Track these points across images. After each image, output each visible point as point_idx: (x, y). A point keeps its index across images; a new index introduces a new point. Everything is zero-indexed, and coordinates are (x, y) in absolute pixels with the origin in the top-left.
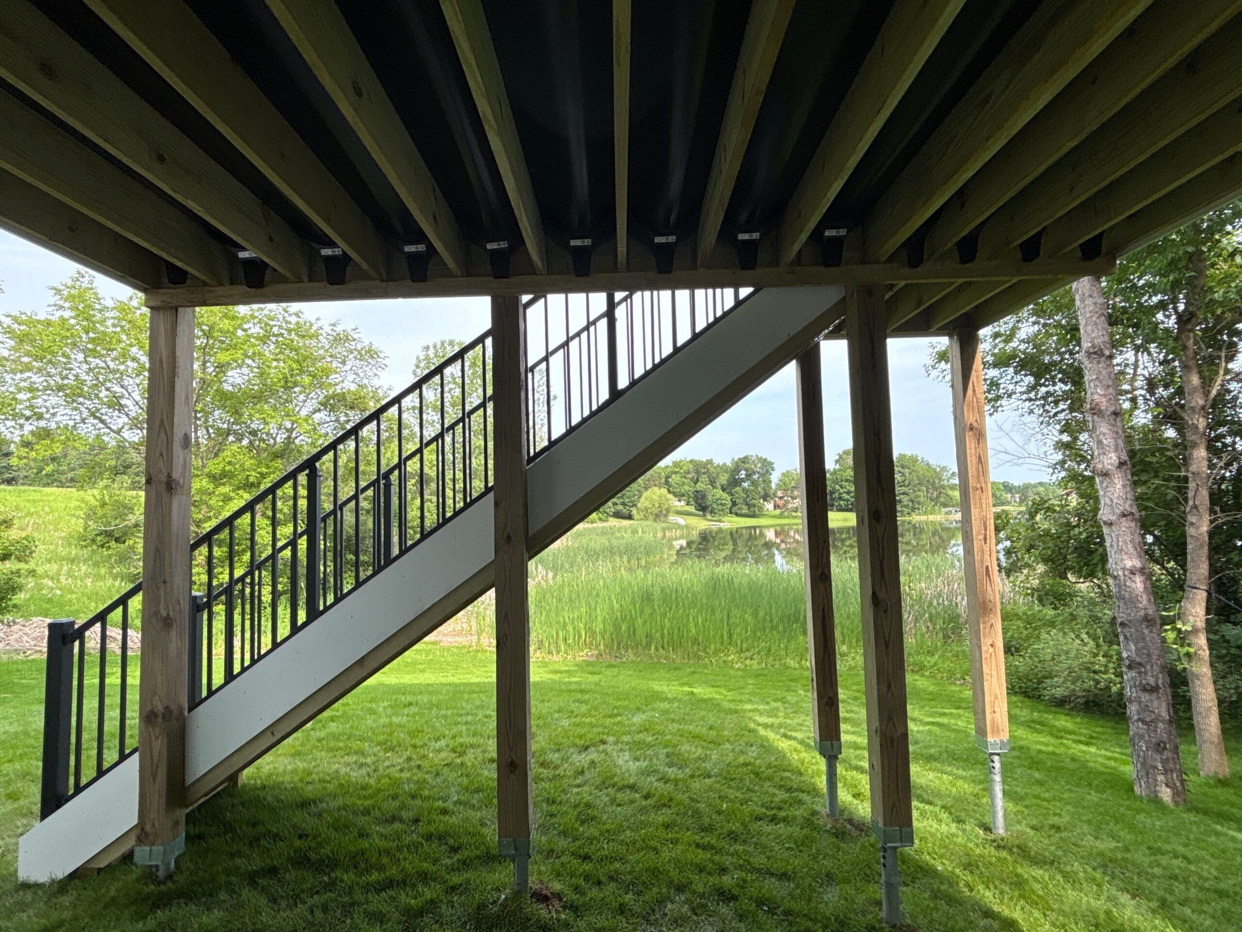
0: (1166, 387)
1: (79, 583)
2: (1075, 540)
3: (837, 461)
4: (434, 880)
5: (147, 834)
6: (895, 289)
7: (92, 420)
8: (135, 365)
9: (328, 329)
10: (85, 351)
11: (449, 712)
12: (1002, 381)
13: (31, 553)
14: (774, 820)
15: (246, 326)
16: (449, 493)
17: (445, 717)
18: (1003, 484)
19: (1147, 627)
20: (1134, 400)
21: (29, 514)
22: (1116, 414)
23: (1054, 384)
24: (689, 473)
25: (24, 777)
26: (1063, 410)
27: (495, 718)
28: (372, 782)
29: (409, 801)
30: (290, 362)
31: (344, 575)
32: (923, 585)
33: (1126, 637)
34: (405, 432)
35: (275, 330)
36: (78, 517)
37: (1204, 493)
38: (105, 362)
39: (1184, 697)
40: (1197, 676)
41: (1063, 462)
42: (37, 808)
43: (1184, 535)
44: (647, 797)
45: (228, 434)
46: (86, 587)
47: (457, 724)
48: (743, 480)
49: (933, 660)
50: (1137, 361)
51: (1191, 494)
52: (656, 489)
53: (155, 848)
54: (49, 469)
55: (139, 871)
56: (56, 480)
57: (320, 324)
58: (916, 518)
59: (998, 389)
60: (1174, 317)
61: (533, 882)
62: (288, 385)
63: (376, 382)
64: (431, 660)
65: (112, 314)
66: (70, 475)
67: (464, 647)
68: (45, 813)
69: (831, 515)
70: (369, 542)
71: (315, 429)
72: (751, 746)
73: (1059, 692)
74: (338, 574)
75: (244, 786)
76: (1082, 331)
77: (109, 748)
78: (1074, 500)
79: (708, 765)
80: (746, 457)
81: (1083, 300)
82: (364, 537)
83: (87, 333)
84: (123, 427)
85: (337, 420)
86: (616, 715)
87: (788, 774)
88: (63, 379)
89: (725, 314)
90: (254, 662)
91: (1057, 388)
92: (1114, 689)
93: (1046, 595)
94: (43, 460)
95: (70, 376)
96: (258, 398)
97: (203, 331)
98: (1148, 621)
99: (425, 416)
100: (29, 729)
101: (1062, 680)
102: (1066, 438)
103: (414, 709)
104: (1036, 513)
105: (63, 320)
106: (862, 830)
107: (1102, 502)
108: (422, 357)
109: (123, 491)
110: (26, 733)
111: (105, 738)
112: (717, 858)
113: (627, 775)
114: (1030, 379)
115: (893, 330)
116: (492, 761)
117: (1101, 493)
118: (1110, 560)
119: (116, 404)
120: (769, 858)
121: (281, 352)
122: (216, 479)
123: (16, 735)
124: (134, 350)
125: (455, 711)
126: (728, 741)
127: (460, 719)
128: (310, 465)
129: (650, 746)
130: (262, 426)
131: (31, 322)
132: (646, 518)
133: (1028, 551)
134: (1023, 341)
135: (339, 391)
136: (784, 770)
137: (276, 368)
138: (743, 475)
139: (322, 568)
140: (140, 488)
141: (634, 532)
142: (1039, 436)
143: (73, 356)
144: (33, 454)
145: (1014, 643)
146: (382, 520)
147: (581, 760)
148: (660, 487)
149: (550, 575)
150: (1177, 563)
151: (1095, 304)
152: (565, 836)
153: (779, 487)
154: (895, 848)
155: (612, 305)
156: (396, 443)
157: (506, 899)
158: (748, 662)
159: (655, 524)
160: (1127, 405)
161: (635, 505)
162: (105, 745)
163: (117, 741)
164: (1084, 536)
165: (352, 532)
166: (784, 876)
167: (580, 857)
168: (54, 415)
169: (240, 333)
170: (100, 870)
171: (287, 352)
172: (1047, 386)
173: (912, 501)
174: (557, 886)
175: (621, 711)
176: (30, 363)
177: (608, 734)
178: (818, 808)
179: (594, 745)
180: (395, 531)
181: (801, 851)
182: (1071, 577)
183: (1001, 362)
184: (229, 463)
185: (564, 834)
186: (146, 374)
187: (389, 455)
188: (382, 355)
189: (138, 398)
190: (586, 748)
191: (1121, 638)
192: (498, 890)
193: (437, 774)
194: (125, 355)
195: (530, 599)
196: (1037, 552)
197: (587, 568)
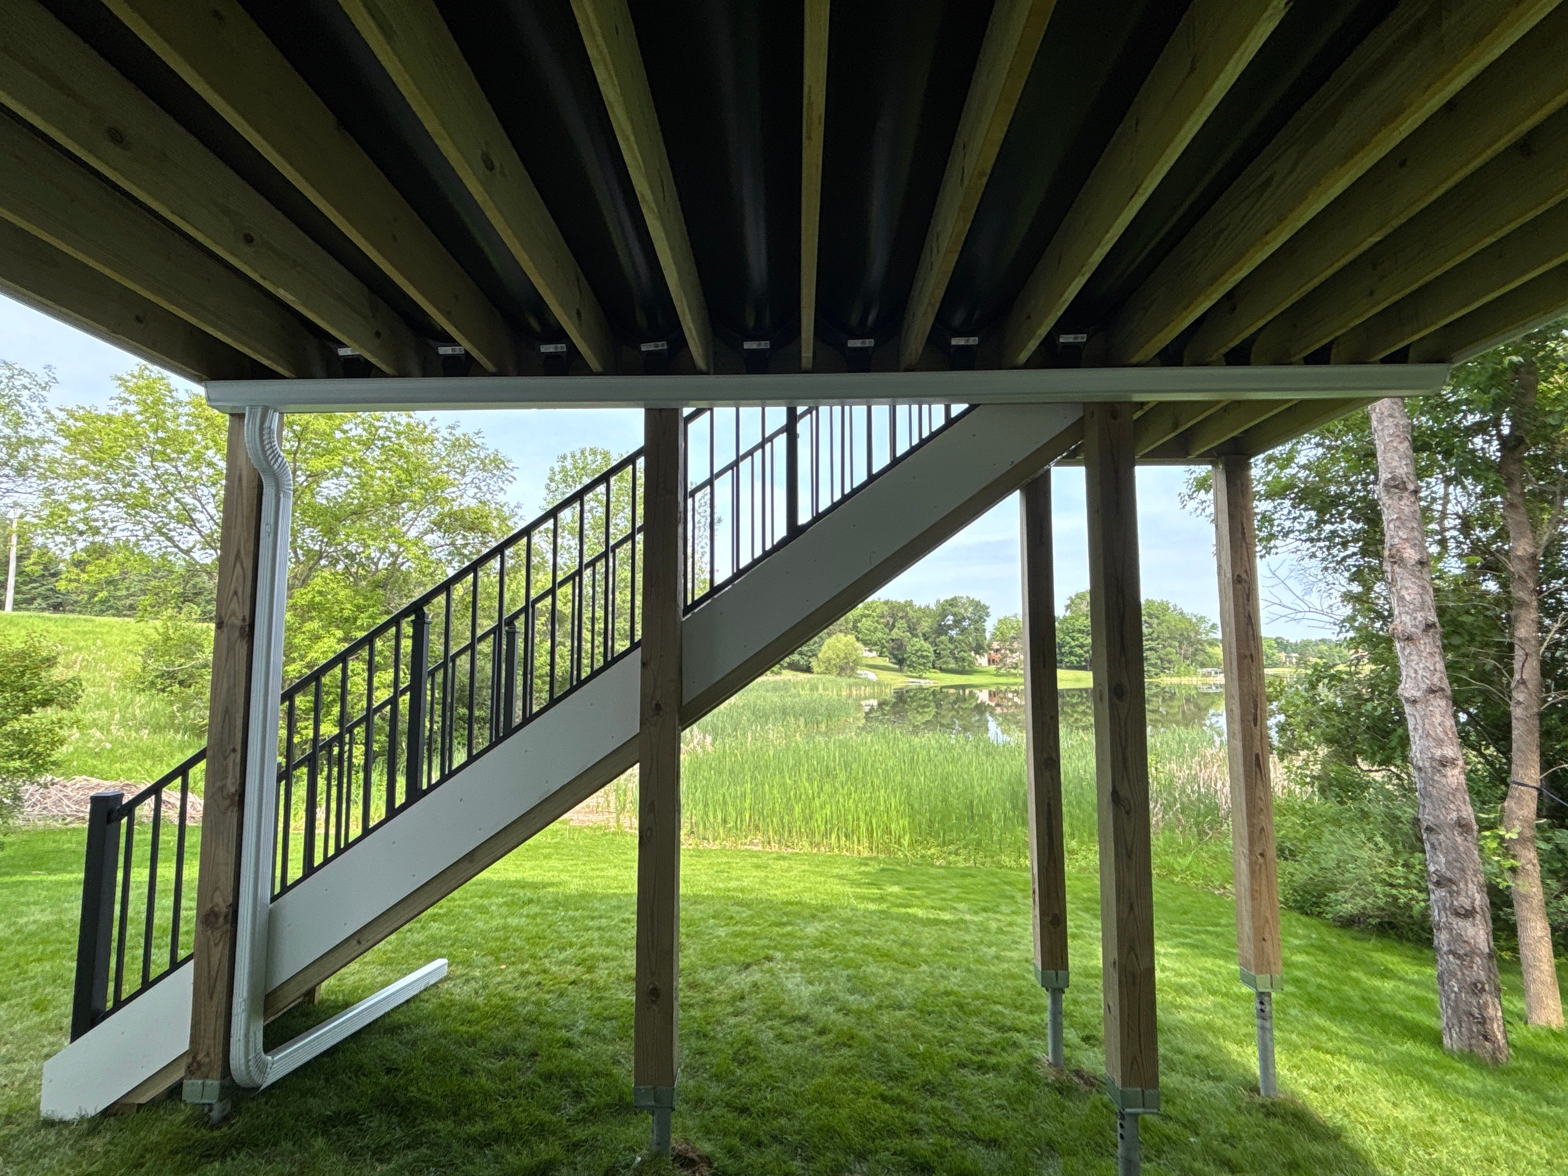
0: (1485, 527)
1: (134, 734)
2: (1367, 717)
3: (1068, 607)
4: (553, 1133)
5: (200, 1065)
6: (1146, 408)
7: (157, 537)
8: (211, 471)
9: (445, 433)
10: (152, 453)
11: (577, 914)
12: (1276, 516)
13: (77, 698)
14: (981, 1067)
15: (346, 427)
16: (586, 635)
17: (573, 920)
18: (1276, 640)
19: (1461, 834)
20: (1443, 543)
21: (79, 649)
22: (1421, 563)
23: (1342, 521)
24: (882, 617)
25: (54, 981)
26: (1354, 554)
27: (634, 924)
28: (480, 1001)
29: (525, 1028)
30: (399, 472)
31: (454, 734)
32: (1174, 766)
33: (1433, 846)
34: (535, 560)
35: (381, 432)
36: (136, 654)
37: (1533, 664)
38: (176, 467)
39: (1507, 921)
40: (1526, 897)
41: (1352, 619)
42: (67, 1022)
43: (1508, 715)
44: (822, 1032)
45: (320, 558)
46: (141, 740)
47: (587, 929)
48: (950, 627)
49: (1185, 861)
50: (1447, 495)
51: (1517, 666)
52: (841, 635)
53: (209, 1082)
54: (102, 595)
55: (188, 1111)
56: (111, 607)
57: (435, 425)
58: (1165, 680)
59: (1272, 526)
60: (1495, 443)
61: (676, 1141)
62: (394, 500)
63: (501, 498)
64: (558, 843)
65: (186, 410)
66: (128, 602)
67: (600, 828)
68: (77, 1031)
69: (1061, 674)
70: (487, 693)
71: (425, 553)
72: (955, 969)
73: (1348, 908)
74: (447, 732)
75: (322, 1002)
76: (1379, 459)
77: (159, 947)
78: (1367, 669)
79: (899, 992)
80: (955, 598)
81: (1381, 421)
82: (481, 688)
83: (156, 432)
84: (194, 546)
85: (453, 544)
86: (784, 924)
87: (999, 1008)
88: (125, 487)
89: (933, 435)
90: (339, 851)
91: (1345, 526)
92: (1417, 908)
93: (1331, 785)
94: (98, 583)
95: (133, 484)
96: (359, 513)
97: (294, 431)
98: (1460, 826)
99: (559, 541)
100: (64, 918)
101: (1348, 894)
102: (1356, 588)
103: (535, 909)
104: (1318, 681)
105: (127, 416)
106: (1092, 1085)
107: (1404, 673)
108: (557, 469)
109: (191, 623)
110: (60, 924)
111: (155, 934)
112: (908, 1116)
113: (797, 1003)
114: (1313, 514)
115: (1142, 457)
116: (628, 978)
117: (1402, 662)
118: (1414, 747)
119: (187, 518)
120: (974, 1118)
121: (387, 460)
122: (305, 612)
123: (47, 926)
124: (210, 453)
125: (586, 913)
126: (926, 962)
127: (591, 923)
128: (417, 609)
129: (827, 965)
130: (361, 549)
131: (91, 418)
132: (827, 671)
133: (1307, 729)
134: (1304, 467)
135: (455, 508)
136: (995, 1003)
137: (380, 479)
138: (950, 620)
139: (428, 724)
140: (211, 619)
141: (814, 688)
142: (1323, 585)
143: (138, 460)
144: (84, 577)
145: (1288, 844)
146: (504, 666)
147: (741, 981)
148: (846, 634)
149: (709, 739)
150: (1498, 750)
151: (1397, 425)
152: (718, 1081)
153: (994, 637)
154: (1136, 1116)
155: (793, 419)
156: (524, 572)
157: (642, 1163)
158: (952, 858)
159: (839, 679)
160: (1434, 549)
161: (815, 655)
162: (154, 942)
163: (169, 939)
164: (1379, 711)
165: (467, 681)
166: (992, 1143)
167: (736, 1109)
168: (112, 529)
169: (338, 435)
170: (140, 1106)
171: (395, 459)
172: (1333, 524)
173: (1161, 659)
174: (706, 1147)
175: (791, 918)
176: (86, 466)
177: (775, 948)
178: (1038, 1054)
179: (758, 963)
180: (519, 680)
181: (1015, 1110)
182: (1364, 765)
183: (1276, 492)
184: (320, 593)
185: (717, 1077)
186: (224, 482)
187: (513, 586)
188: (510, 465)
189: (213, 512)
190: (747, 966)
191: (1427, 847)
192: (632, 1149)
193: (561, 995)
194: (199, 458)
195: (682, 770)
196: (1319, 731)
197: (754, 733)
